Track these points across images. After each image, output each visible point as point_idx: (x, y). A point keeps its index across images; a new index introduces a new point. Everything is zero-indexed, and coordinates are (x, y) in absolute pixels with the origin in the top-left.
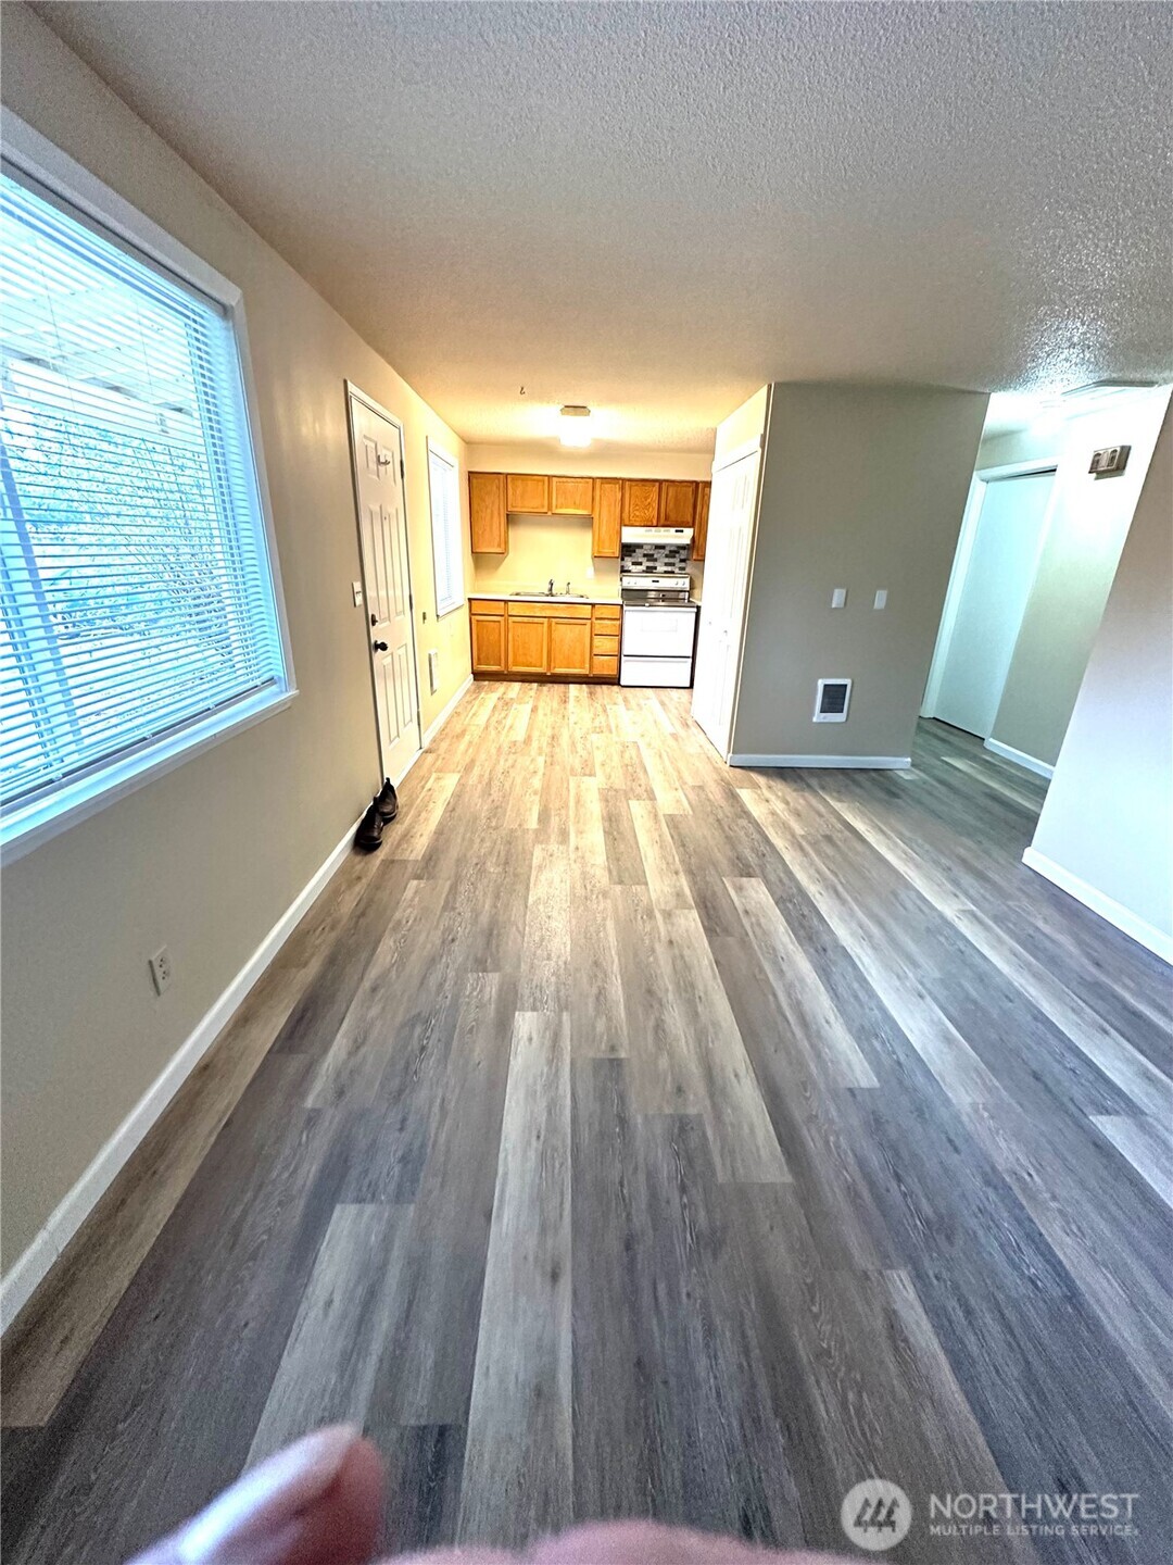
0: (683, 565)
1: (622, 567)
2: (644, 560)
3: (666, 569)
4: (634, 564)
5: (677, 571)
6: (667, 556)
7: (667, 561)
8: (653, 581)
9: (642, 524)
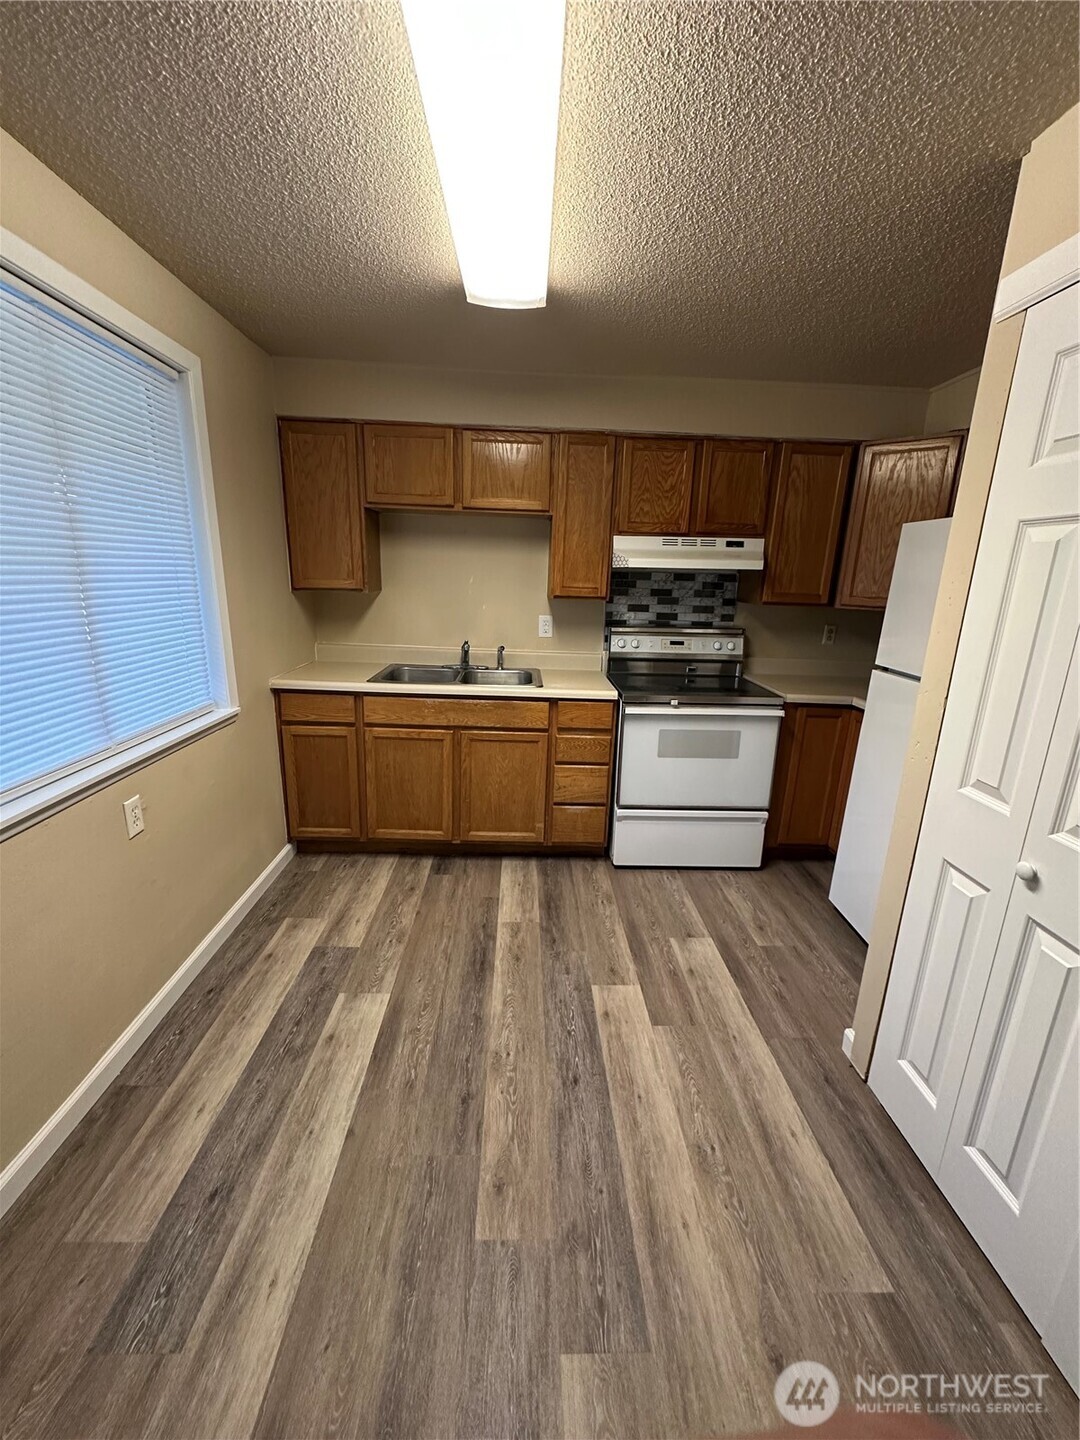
0: (728, 610)
1: (609, 614)
2: (652, 602)
3: (695, 618)
4: (633, 608)
5: (717, 621)
6: (698, 594)
7: (698, 604)
8: (672, 643)
9: (657, 530)
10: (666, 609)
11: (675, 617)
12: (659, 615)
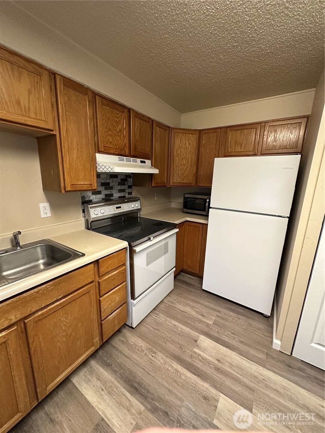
3: (119, 195)
4: (94, 193)
5: (127, 195)
6: (119, 184)
7: (120, 189)
8: (117, 208)
9: (117, 153)
10: (108, 192)
11: (112, 195)
12: (106, 195)
